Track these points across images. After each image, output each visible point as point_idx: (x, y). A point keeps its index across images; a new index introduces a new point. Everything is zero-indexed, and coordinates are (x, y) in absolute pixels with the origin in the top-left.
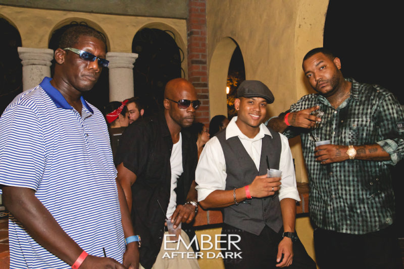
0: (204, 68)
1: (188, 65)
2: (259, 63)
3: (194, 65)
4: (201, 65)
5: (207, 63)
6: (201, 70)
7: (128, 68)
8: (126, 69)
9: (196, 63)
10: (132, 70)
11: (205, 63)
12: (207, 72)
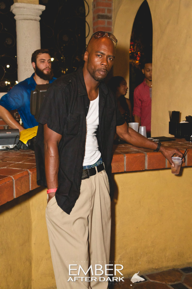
0: (110, 23)
1: (94, 19)
2: (168, 23)
3: (100, 20)
4: (106, 20)
5: (113, 19)
6: (106, 25)
7: (36, 20)
8: (33, 21)
9: (102, 18)
10: (39, 23)
11: (110, 18)
12: (112, 27)
